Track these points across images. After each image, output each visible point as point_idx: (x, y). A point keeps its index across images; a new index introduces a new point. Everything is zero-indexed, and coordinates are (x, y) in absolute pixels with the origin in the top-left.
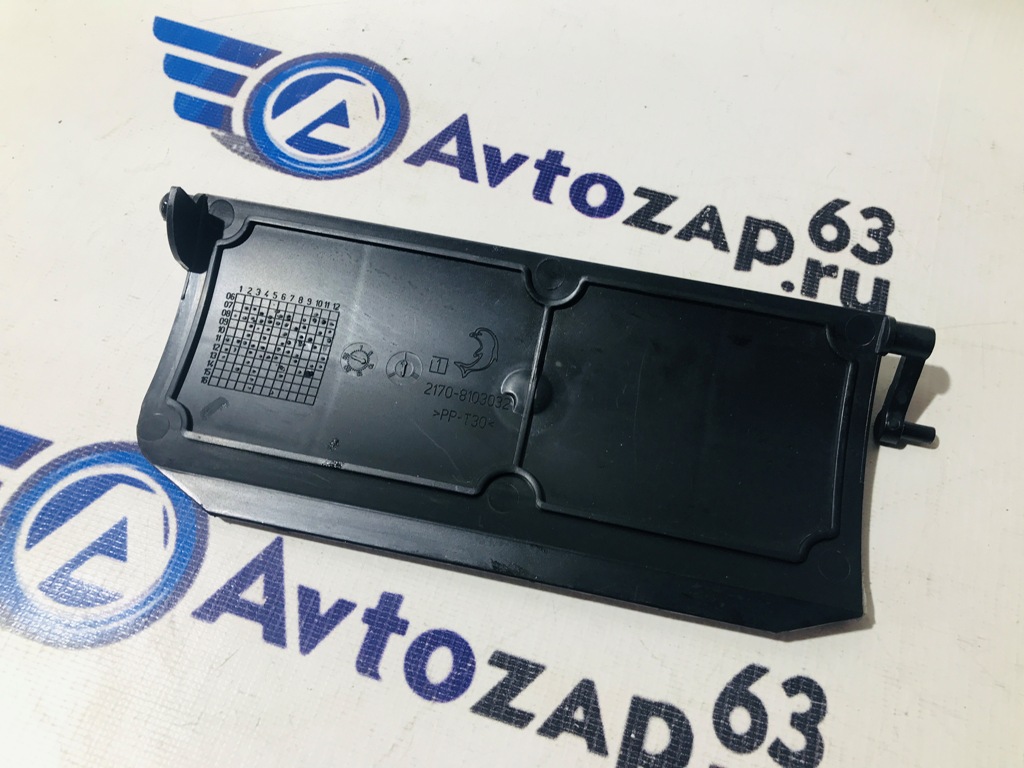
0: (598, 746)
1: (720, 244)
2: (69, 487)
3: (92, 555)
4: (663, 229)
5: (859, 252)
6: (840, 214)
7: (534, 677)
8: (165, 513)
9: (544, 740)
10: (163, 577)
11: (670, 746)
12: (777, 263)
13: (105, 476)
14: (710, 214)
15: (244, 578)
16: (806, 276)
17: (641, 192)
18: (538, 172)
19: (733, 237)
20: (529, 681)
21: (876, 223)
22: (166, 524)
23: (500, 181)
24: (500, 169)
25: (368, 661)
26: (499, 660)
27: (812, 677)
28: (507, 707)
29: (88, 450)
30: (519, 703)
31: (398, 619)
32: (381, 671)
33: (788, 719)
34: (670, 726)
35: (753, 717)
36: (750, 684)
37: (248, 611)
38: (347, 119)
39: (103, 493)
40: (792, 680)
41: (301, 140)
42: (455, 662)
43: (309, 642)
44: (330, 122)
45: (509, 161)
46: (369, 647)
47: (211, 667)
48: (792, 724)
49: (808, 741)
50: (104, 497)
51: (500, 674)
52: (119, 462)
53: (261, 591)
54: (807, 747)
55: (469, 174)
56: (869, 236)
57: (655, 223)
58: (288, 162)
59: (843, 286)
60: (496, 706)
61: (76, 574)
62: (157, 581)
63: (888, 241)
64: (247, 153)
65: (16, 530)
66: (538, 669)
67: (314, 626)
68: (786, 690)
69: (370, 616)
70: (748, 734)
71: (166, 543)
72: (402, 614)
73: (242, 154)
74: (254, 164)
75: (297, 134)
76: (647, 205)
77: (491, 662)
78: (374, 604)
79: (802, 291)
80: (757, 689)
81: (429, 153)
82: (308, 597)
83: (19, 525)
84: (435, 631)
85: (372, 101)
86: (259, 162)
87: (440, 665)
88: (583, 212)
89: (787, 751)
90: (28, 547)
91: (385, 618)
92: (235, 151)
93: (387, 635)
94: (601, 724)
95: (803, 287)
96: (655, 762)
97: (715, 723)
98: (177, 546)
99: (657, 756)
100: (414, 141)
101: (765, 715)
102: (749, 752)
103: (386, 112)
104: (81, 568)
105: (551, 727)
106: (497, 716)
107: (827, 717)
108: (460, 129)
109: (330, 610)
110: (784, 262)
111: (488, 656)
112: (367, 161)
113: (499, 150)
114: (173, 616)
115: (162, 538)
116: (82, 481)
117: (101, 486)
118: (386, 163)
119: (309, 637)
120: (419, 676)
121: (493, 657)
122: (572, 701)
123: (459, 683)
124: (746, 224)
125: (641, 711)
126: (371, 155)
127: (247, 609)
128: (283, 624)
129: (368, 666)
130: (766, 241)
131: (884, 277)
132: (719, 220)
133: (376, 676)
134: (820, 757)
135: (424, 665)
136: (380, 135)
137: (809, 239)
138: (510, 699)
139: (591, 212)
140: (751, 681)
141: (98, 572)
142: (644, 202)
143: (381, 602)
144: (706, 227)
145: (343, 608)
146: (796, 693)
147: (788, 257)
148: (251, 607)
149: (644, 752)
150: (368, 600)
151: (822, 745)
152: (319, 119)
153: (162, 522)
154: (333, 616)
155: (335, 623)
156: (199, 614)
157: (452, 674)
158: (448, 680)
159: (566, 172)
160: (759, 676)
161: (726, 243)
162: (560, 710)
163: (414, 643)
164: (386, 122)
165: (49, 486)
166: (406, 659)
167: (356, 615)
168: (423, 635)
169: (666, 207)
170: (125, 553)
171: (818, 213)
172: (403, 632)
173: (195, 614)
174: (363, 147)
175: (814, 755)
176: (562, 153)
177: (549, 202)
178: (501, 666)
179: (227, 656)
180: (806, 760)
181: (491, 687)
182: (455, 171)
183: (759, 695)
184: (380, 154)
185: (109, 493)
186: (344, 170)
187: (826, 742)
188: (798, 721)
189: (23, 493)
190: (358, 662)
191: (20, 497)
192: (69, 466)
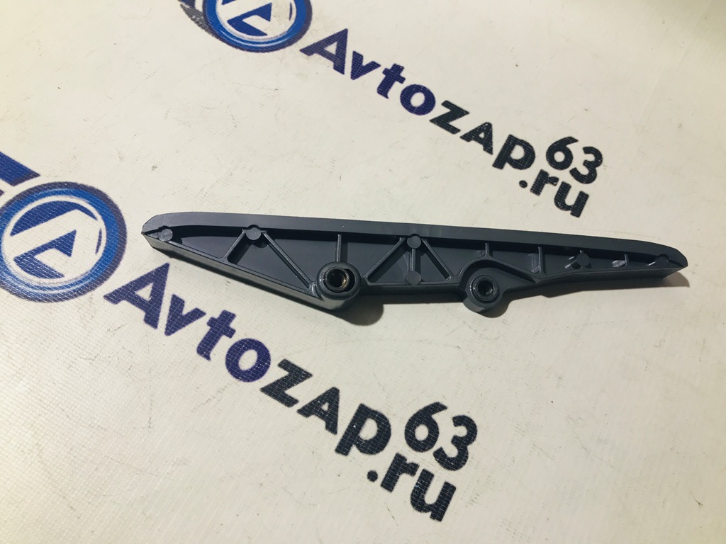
0: (332, 427)
1: (488, 148)
2: (45, 204)
3: (51, 248)
4: (454, 130)
5: (575, 173)
6: (569, 146)
7: (304, 379)
8: (100, 233)
9: (301, 417)
10: (91, 271)
11: (375, 437)
12: (521, 168)
13: (68, 203)
14: (487, 128)
15: (140, 283)
16: (537, 180)
17: (446, 104)
18: (384, 76)
19: (498, 145)
20: (300, 381)
21: (591, 158)
22: (100, 240)
23: (359, 77)
24: (360, 68)
25: (205, 349)
26: (285, 364)
27: (473, 418)
28: (283, 393)
29: (61, 185)
30: (291, 392)
31: (229, 328)
32: (212, 355)
33: (451, 438)
34: (378, 426)
35: (430, 432)
36: (433, 413)
37: (139, 302)
38: (270, 16)
39: (65, 212)
40: (460, 417)
41: (237, 22)
42: (258, 360)
43: (171, 329)
44: (259, 15)
45: (367, 65)
46: (207, 340)
47: (109, 330)
48: (453, 442)
49: (459, 453)
50: (64, 215)
51: (284, 373)
52: (79, 197)
53: (149, 293)
54: (458, 456)
55: (340, 68)
56: (584, 164)
57: (451, 126)
58: (226, 35)
59: (558, 192)
60: (277, 391)
61: (38, 257)
62: (87, 273)
63: (595, 170)
64: (201, 23)
65: (7, 222)
66: (308, 375)
67: (176, 320)
68: (454, 422)
69: (212, 322)
70: (424, 441)
71: (97, 251)
72: (233, 325)
73: (197, 23)
74: (203, 31)
75: (236, 18)
76: (448, 113)
77: (280, 365)
78: (216, 316)
79: (531, 189)
80: (436, 417)
81: (317, 49)
82: (177, 303)
83: (9, 220)
84: (250, 340)
85: (289, 7)
86: (207, 31)
87: (248, 360)
88: (407, 108)
89: (445, 456)
90: (12, 234)
91: (222, 325)
92: (193, 20)
93: (220, 335)
94: (337, 415)
95: (533, 187)
96: (364, 444)
97: (406, 430)
98: (104, 254)
99: (366, 441)
100: (309, 39)
101: (438, 433)
102: (422, 452)
103: (296, 16)
104: (42, 254)
105: (307, 410)
106: (275, 397)
107: (475, 443)
108: (341, 38)
109: (189, 313)
110: (525, 168)
111: (279, 361)
112: (276, 45)
113: (362, 57)
114: (92, 295)
115: (95, 248)
116: (53, 202)
117: (64, 208)
118: (288, 49)
119: (172, 326)
120: (234, 364)
121: (282, 362)
122: (323, 398)
123: (257, 373)
124: (508, 140)
125: (364, 413)
126: (280, 42)
127: (138, 301)
128: (158, 315)
129: (204, 351)
130: (518, 153)
131: (586, 191)
132: (491, 132)
133: (208, 357)
134: (464, 464)
135: (239, 358)
136: (289, 30)
137: (545, 158)
138: (286, 389)
139: (412, 109)
140: (435, 412)
141: (51, 258)
142: (446, 110)
143: (221, 315)
144: (482, 135)
145: (197, 314)
146: (460, 425)
147: (529, 166)
148: (141, 301)
149: (359, 437)
150: (213, 312)
151: (467, 457)
152: (252, 11)
153: (97, 238)
154: (190, 317)
155: (190, 322)
156: (109, 297)
157: (254, 367)
158: (251, 369)
159: (402, 80)
160: (440, 410)
161: (492, 148)
162: (314, 401)
163: (236, 344)
164: (295, 23)
165: (33, 201)
166: (229, 352)
167: (205, 319)
168: (242, 340)
169: (460, 117)
170: (71, 251)
171: (556, 143)
172: (230, 337)
173: (105, 296)
174: (276, 35)
175: (460, 462)
176: (403, 68)
177: (387, 97)
178: (285, 369)
179: (120, 326)
180: (455, 463)
181: (276, 379)
182: (331, 64)
183: (437, 421)
184: (285, 42)
185: (68, 213)
186: (260, 48)
187: (470, 456)
188: (456, 441)
189: (16, 201)
190: (199, 347)
191: (13, 203)
192: (47, 192)
